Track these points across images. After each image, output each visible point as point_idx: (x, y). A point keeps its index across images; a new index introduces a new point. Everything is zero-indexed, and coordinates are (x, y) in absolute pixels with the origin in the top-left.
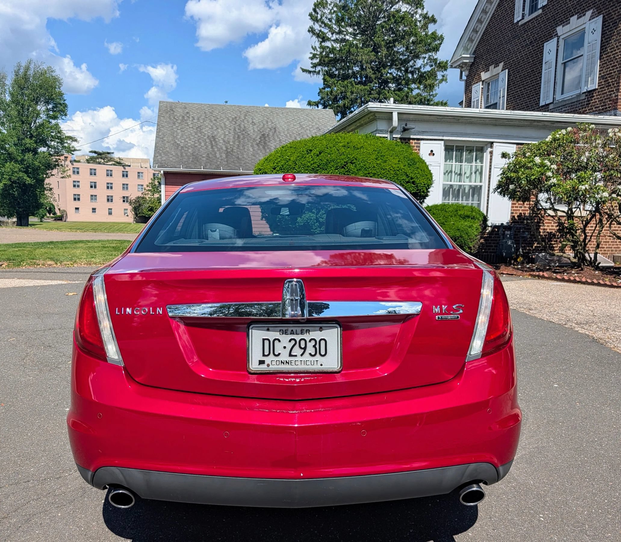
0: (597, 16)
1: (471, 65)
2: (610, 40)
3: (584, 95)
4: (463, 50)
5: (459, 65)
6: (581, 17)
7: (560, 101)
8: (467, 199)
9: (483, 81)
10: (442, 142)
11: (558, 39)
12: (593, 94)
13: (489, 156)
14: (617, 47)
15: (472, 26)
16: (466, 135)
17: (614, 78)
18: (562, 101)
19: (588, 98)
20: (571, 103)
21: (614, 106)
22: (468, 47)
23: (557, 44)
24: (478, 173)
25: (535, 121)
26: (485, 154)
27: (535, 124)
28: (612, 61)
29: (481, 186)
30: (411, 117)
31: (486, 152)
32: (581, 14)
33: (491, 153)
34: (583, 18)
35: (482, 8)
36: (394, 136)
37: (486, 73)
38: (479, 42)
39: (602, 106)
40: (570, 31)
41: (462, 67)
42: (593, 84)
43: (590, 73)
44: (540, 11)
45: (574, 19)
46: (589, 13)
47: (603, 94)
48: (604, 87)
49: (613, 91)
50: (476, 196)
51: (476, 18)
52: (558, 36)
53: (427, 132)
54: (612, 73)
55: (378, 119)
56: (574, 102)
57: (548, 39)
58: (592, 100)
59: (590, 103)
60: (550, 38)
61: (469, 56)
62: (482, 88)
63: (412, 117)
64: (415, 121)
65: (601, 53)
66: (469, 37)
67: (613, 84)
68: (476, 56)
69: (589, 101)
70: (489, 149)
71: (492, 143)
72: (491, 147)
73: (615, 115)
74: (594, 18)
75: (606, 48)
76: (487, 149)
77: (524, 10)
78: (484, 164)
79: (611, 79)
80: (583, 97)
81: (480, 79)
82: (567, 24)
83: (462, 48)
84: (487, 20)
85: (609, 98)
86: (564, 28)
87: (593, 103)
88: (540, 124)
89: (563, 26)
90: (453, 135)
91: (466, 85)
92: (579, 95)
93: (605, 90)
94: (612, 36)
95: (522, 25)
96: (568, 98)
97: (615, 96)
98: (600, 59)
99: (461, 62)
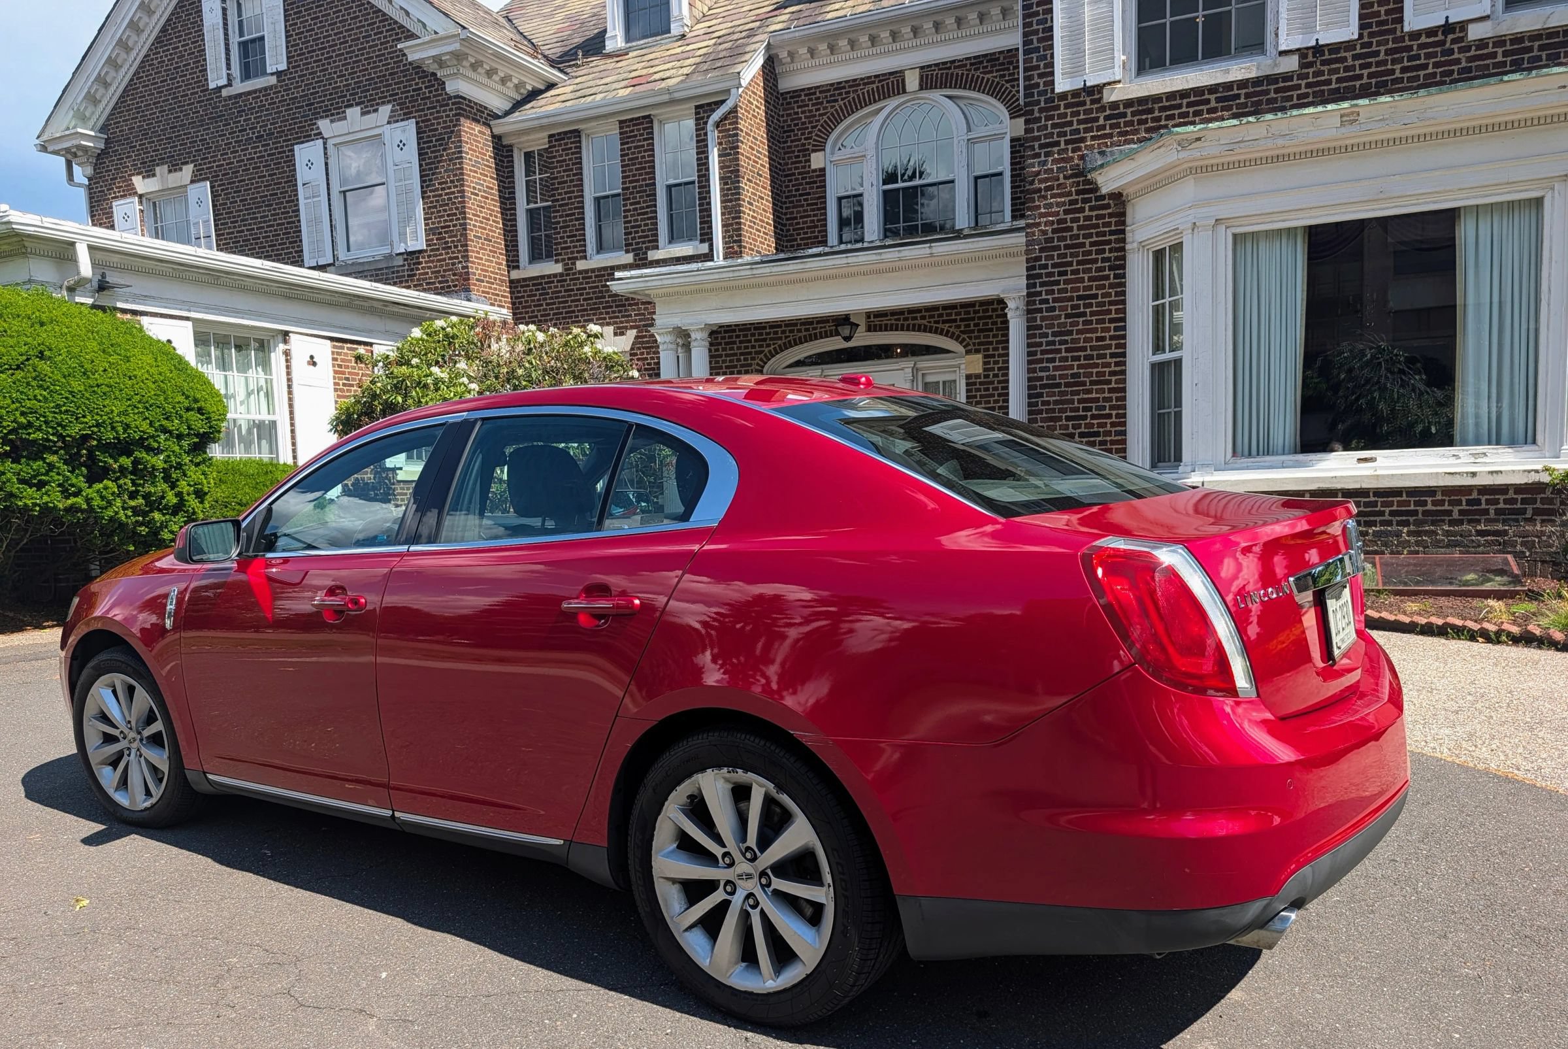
0: (402, 120)
1: (99, 154)
2: (437, 168)
3: (401, 257)
4: (73, 117)
5: (68, 150)
6: (368, 112)
7: (350, 262)
8: (248, 449)
9: (141, 196)
10: (189, 324)
11: (325, 144)
12: (418, 258)
13: (283, 358)
14: (452, 182)
15: (94, 70)
16: (238, 313)
17: (456, 236)
18: (353, 264)
19: (409, 265)
20: (375, 270)
21: (463, 285)
22: (87, 114)
23: (325, 154)
24: (262, 394)
25: (358, 296)
26: (273, 355)
27: (357, 302)
28: (447, 204)
29: (274, 423)
30: (115, 260)
31: (275, 350)
32: (369, 107)
33: (287, 353)
34: (374, 115)
35: (118, 36)
36: (78, 299)
37: (146, 180)
38: (114, 108)
39: (440, 282)
40: (349, 133)
41: (75, 155)
42: (418, 242)
43: (408, 219)
44: (273, 80)
45: (354, 113)
46: (385, 110)
47: (439, 261)
48: (438, 249)
49: (457, 258)
50: (264, 442)
51: (102, 54)
52: (323, 138)
53: (154, 298)
54: (449, 226)
55: (31, 253)
56: (382, 269)
57: (300, 138)
58: (418, 269)
59: (415, 275)
60: (305, 137)
61: (92, 133)
62: (142, 211)
63: (116, 258)
64: (123, 269)
65: (422, 187)
66: (89, 92)
67: (456, 247)
68: (109, 138)
69: (412, 270)
70: (282, 347)
71: (286, 334)
72: (285, 342)
73: (469, 300)
74: (397, 121)
75: (431, 180)
76: (276, 346)
77: (228, 67)
78: (274, 377)
79: (449, 237)
80: (399, 261)
81: (130, 191)
82: (340, 120)
83: (71, 113)
84: (131, 66)
85: (451, 270)
86: (334, 125)
87: (420, 274)
88: (365, 304)
89: (332, 121)
90: (208, 309)
91: (91, 198)
92: (389, 257)
93: (441, 254)
94: (439, 162)
95: (230, 97)
96: (366, 260)
97: (463, 268)
98: (423, 198)
99: (75, 142)
